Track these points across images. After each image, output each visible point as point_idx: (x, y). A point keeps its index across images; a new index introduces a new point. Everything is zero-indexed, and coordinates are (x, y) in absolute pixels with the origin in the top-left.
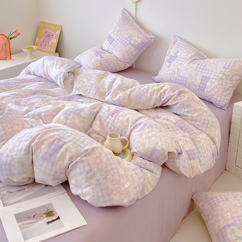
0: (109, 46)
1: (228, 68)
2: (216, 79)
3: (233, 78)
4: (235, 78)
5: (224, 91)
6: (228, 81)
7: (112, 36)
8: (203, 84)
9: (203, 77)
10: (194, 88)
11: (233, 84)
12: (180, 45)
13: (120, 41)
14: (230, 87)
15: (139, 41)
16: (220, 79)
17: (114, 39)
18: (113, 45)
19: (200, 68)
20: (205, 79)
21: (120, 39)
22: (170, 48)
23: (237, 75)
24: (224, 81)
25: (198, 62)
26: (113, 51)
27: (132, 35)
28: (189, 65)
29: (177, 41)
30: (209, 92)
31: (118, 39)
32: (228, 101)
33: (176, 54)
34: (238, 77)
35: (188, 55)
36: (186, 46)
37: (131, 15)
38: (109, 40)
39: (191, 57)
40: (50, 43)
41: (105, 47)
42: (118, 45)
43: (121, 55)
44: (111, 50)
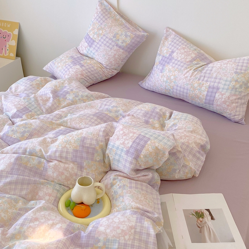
0: (89, 50)
1: (241, 73)
2: (227, 89)
6: (243, 90)
7: (91, 37)
8: (211, 96)
9: (210, 87)
11: (248, 91)
13: (102, 43)
15: (128, 40)
16: (233, 89)
17: (95, 40)
18: (94, 49)
19: (204, 77)
20: (213, 90)
21: (102, 40)
22: (161, 45)
24: (237, 90)
26: (94, 56)
27: (118, 34)
29: (171, 36)
31: (100, 41)
32: (245, 113)
33: (170, 55)
35: (187, 58)
36: (183, 44)
37: (111, 5)
38: (88, 42)
39: (191, 62)
40: (8, 46)
41: (83, 50)
42: (101, 47)
43: (107, 60)
44: (92, 54)
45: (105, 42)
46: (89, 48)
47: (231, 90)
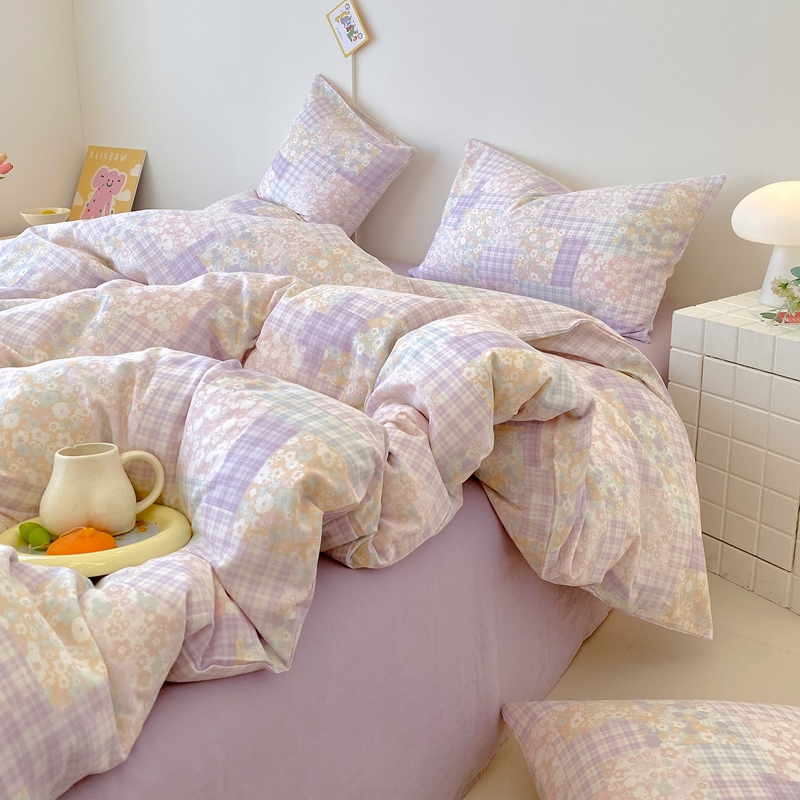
0: (277, 186)
1: (646, 208)
2: (608, 244)
3: (663, 238)
4: (668, 237)
5: (635, 281)
6: (648, 249)
7: (285, 155)
8: (567, 263)
9: (565, 241)
10: (540, 281)
11: (663, 257)
12: (490, 162)
13: (306, 166)
14: (655, 268)
15: (366, 160)
16: (622, 243)
17: (290, 161)
18: (288, 181)
19: (554, 217)
20: (573, 247)
21: (307, 160)
22: (459, 175)
23: (674, 229)
24: (634, 246)
25: (546, 201)
26: (287, 199)
27: (343, 146)
28: (520, 211)
29: (480, 155)
30: (588, 284)
31: (301, 162)
32: (652, 313)
33: (476, 190)
34: (676, 237)
35: (513, 186)
36: (507, 164)
37: (340, 91)
38: (277, 168)
39: (523, 191)
40: (113, 203)
41: (265, 190)
42: (302, 177)
43: (312, 206)
44: (282, 195)
45: (312, 165)
46: (276, 181)
47: (617, 246)
